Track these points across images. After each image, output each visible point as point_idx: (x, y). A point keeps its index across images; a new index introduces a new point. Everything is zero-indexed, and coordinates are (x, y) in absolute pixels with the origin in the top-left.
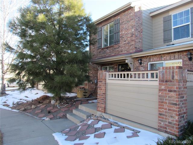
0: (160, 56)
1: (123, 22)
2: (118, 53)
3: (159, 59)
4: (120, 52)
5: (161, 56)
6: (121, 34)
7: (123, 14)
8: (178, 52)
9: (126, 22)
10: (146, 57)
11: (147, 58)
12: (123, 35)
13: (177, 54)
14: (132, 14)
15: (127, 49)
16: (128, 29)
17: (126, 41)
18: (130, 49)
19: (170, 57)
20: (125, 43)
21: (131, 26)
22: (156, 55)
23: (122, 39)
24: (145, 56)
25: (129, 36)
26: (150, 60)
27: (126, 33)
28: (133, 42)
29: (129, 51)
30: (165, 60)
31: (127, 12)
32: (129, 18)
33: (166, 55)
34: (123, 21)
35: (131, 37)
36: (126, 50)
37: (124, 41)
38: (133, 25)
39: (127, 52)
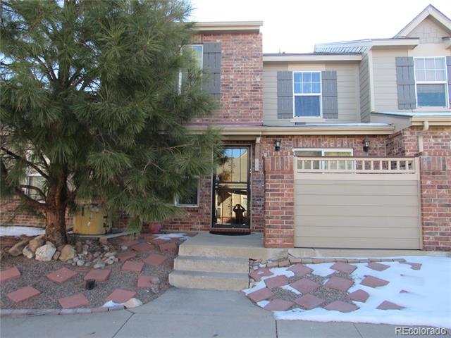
0: (317, 139)
1: (231, 54)
2: (217, 120)
3: (316, 144)
4: (221, 117)
5: (319, 140)
6: (224, 80)
7: (232, 37)
8: (348, 136)
9: (240, 58)
10: (290, 138)
11: (291, 140)
12: (232, 83)
13: (346, 139)
14: (255, 46)
15: (242, 114)
16: (245, 74)
17: (238, 97)
18: (251, 117)
19: (336, 142)
20: (235, 101)
21: (252, 68)
22: (309, 136)
23: (227, 91)
24: (287, 136)
25: (247, 89)
26: (297, 144)
27: (239, 80)
28: (258, 103)
29: (248, 120)
30: (326, 147)
31: (241, 37)
32: (248, 51)
33: (328, 139)
34: (230, 52)
35: (254, 91)
36: (241, 117)
37: (233, 97)
38: (258, 68)
39: (242, 120)
